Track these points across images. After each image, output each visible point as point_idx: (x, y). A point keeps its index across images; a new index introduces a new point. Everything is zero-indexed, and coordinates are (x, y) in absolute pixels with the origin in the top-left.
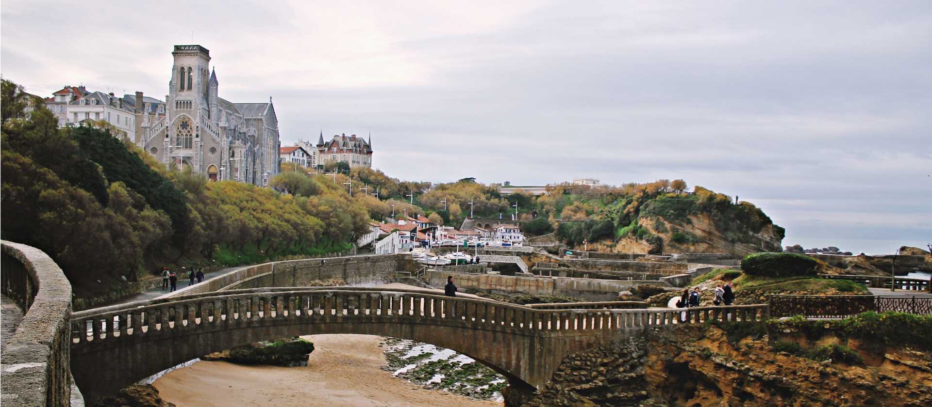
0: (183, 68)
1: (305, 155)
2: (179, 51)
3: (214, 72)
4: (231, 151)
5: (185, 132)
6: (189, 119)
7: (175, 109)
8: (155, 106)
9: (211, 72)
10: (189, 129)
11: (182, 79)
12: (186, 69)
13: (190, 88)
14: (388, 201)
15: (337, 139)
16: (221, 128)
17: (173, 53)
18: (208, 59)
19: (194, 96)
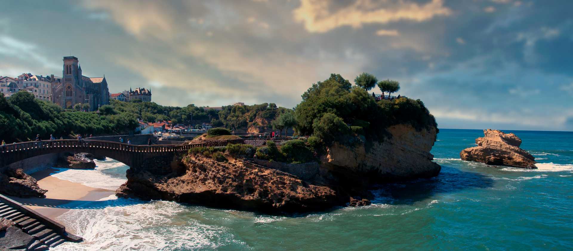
0: (67, 66)
1: (124, 97)
2: (66, 59)
3: (80, 66)
4: (87, 97)
5: (69, 90)
6: (71, 85)
7: (65, 81)
8: (59, 80)
9: (79, 67)
10: (71, 89)
11: (67, 70)
12: (69, 66)
13: (70, 73)
14: (156, 115)
15: (137, 90)
16: (83, 88)
17: (63, 60)
18: (77, 61)
19: (72, 76)
